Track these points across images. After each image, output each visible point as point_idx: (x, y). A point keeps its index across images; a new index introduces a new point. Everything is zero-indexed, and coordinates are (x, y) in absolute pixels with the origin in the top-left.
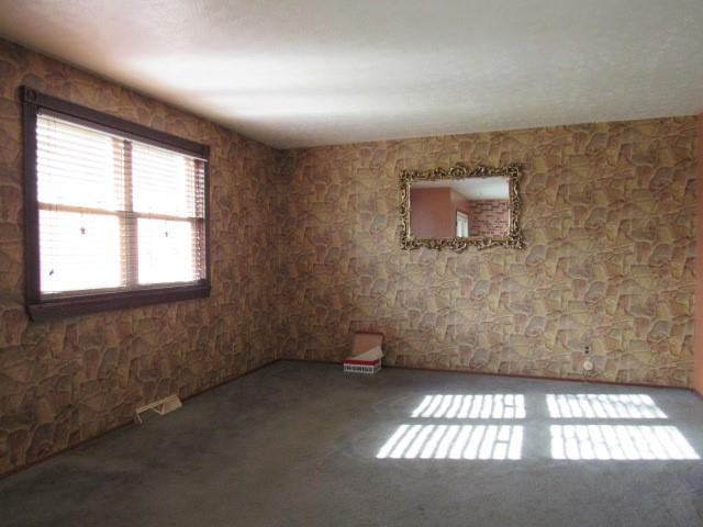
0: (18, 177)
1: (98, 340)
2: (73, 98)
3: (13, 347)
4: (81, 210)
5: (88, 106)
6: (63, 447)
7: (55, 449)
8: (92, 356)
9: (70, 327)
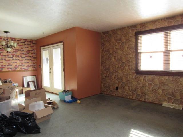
0: (135, 48)
1: (152, 81)
2: (147, 29)
3: (133, 78)
4: (151, 52)
5: (151, 29)
6: (142, 100)
7: (141, 100)
8: (150, 85)
9: (145, 77)
